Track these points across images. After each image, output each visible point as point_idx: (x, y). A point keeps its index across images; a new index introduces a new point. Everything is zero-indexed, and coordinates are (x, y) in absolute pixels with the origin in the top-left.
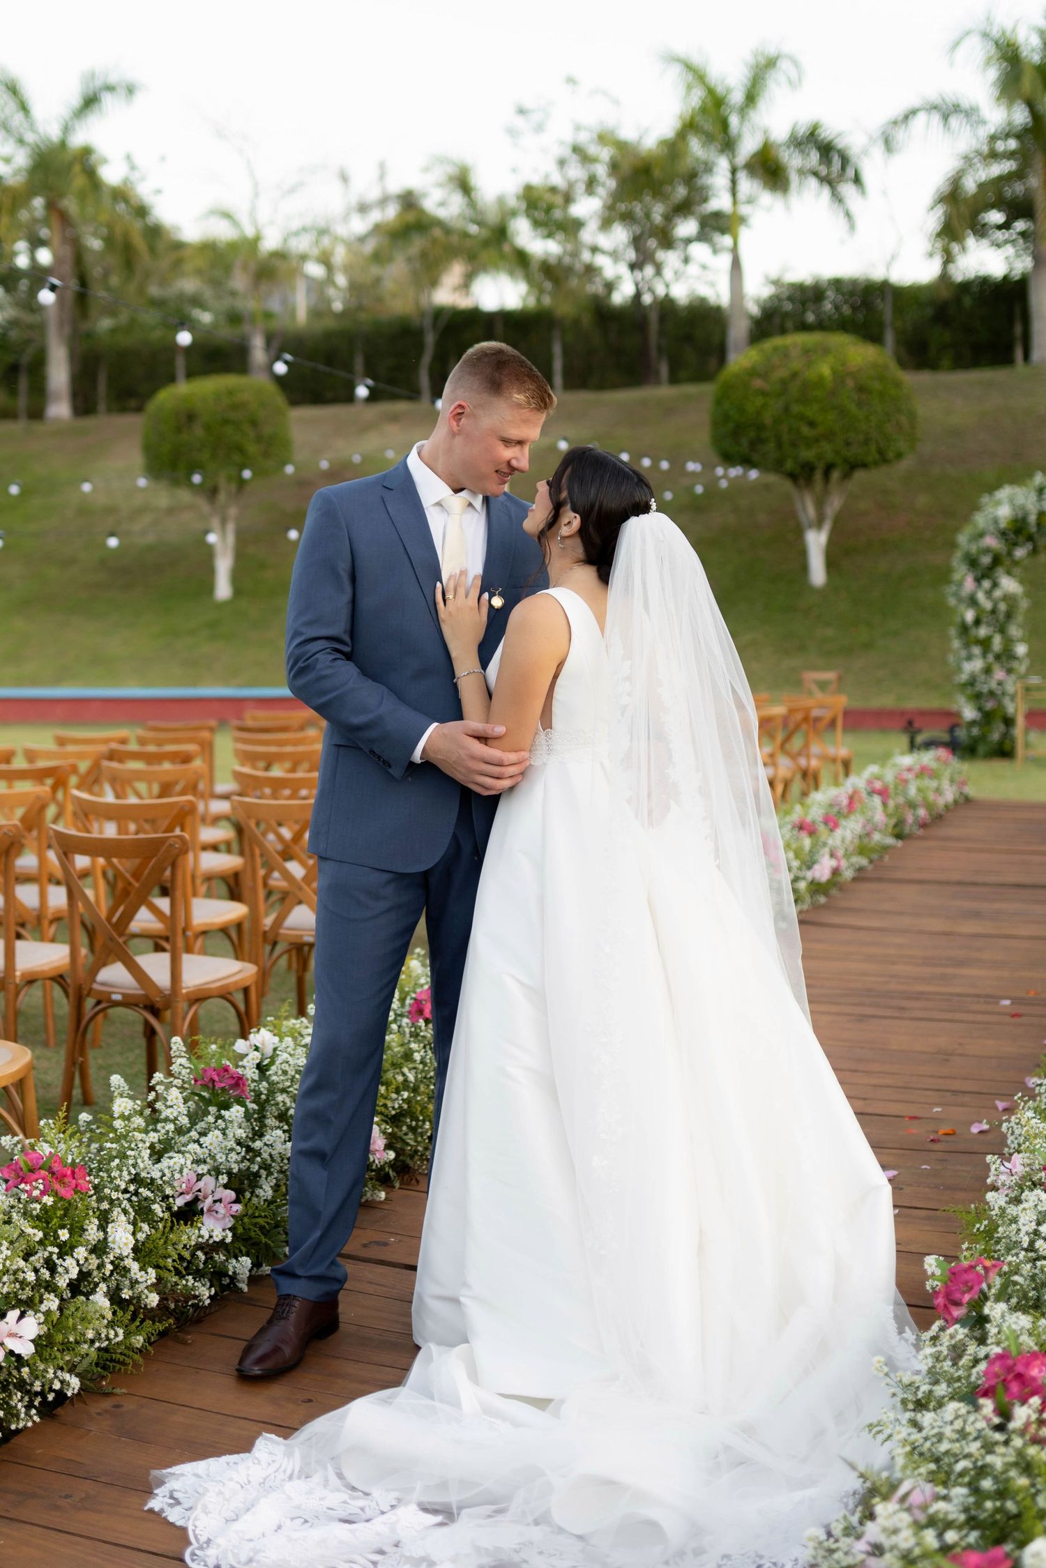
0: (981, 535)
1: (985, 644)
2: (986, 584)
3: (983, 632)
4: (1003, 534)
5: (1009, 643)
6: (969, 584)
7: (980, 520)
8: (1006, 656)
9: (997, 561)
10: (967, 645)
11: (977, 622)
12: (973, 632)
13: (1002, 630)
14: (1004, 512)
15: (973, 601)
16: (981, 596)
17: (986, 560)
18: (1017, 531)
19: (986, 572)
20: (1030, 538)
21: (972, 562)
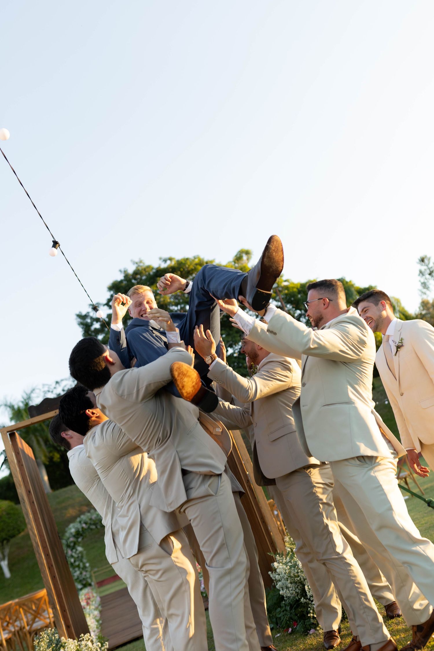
0: (69, 538)
1: (78, 566)
2: (74, 551)
3: (77, 563)
4: (74, 536)
5: (84, 564)
6: (70, 552)
7: (67, 535)
8: (85, 568)
9: (75, 543)
10: (74, 568)
11: (75, 561)
12: (74, 564)
13: (81, 561)
14: (73, 530)
15: (72, 556)
16: (74, 554)
17: (72, 544)
18: (78, 534)
19: (73, 548)
20: (81, 535)
21: (68, 546)
